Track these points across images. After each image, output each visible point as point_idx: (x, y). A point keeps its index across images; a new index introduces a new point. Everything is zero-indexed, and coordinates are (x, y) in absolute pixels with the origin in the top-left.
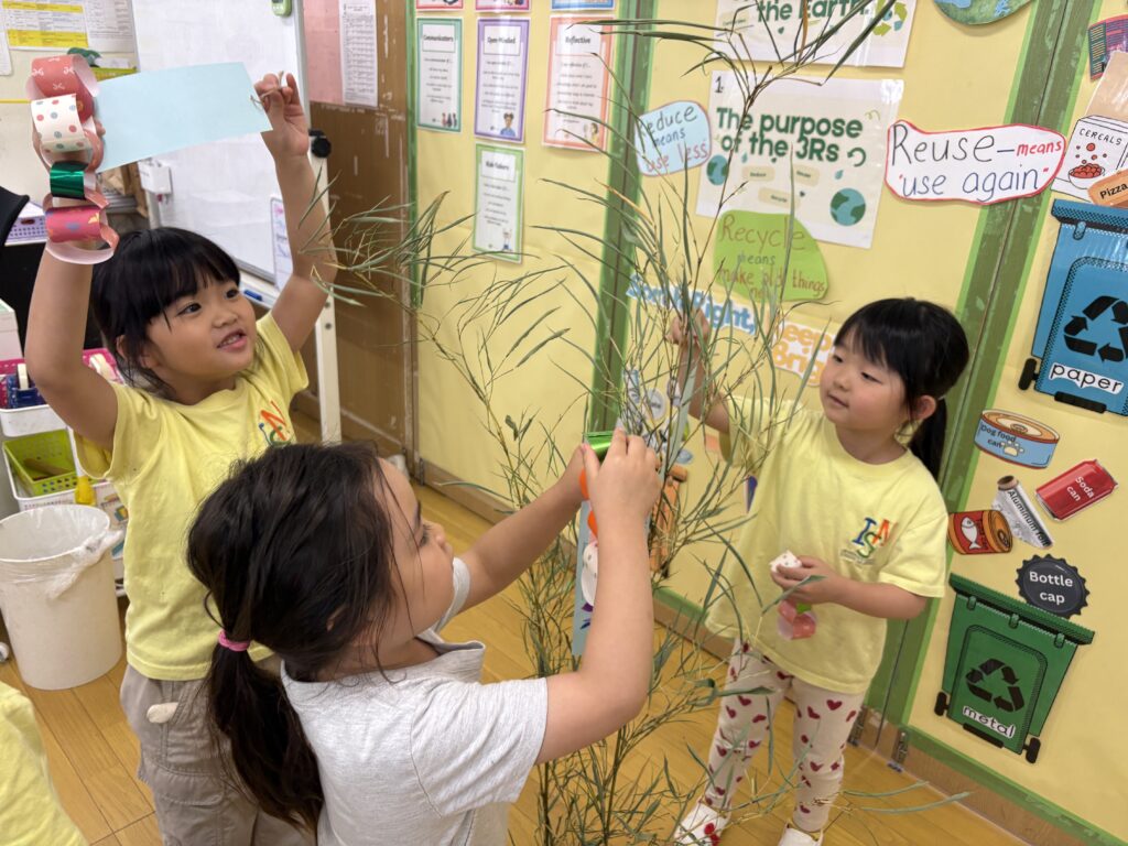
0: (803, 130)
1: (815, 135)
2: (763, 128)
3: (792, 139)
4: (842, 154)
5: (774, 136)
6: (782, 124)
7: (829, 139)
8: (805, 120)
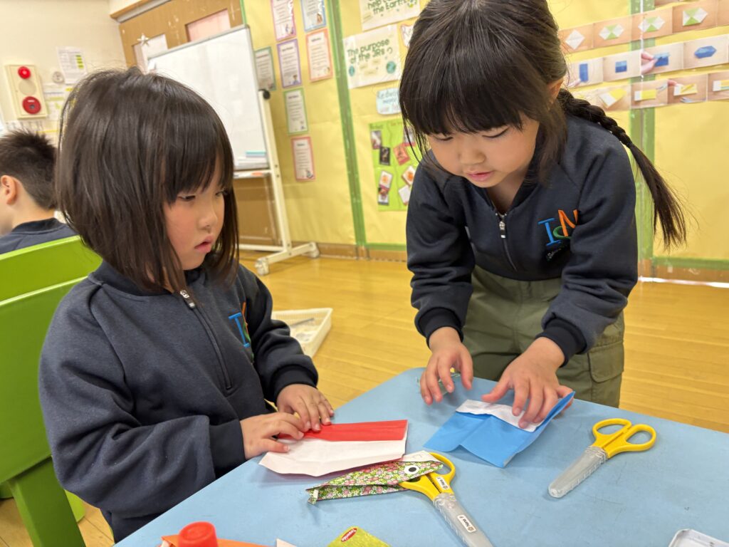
0: (373, 48)
1: (377, 48)
2: (362, 52)
3: (371, 52)
4: (385, 51)
5: (365, 53)
6: (367, 48)
7: (381, 48)
8: (373, 44)
